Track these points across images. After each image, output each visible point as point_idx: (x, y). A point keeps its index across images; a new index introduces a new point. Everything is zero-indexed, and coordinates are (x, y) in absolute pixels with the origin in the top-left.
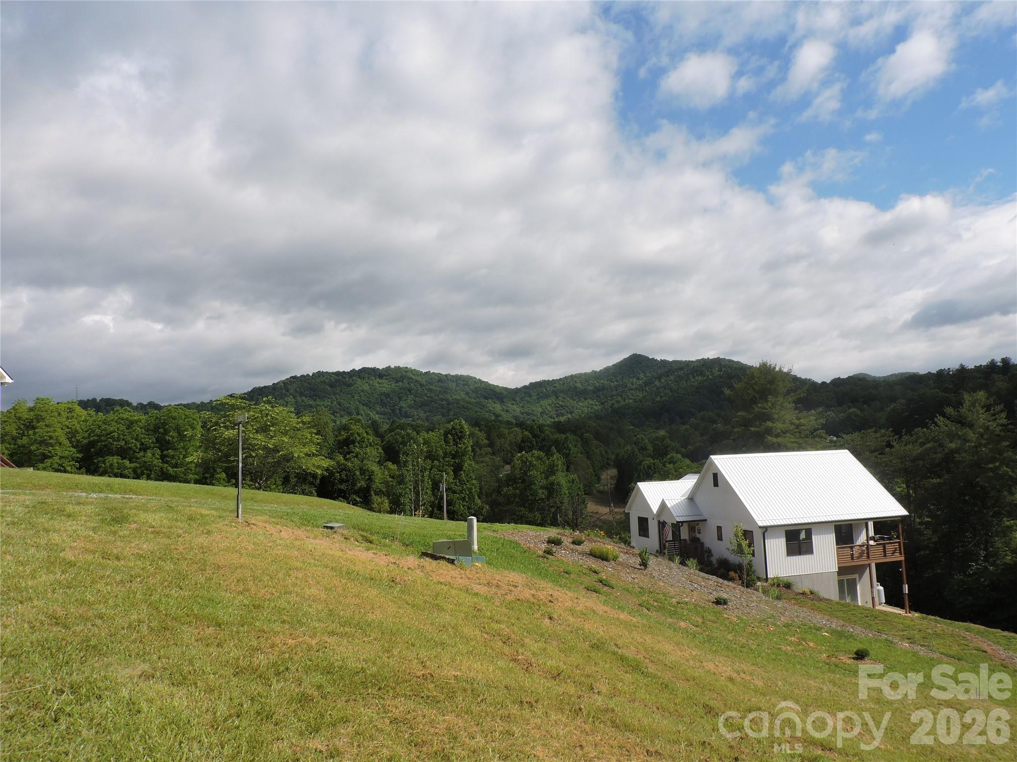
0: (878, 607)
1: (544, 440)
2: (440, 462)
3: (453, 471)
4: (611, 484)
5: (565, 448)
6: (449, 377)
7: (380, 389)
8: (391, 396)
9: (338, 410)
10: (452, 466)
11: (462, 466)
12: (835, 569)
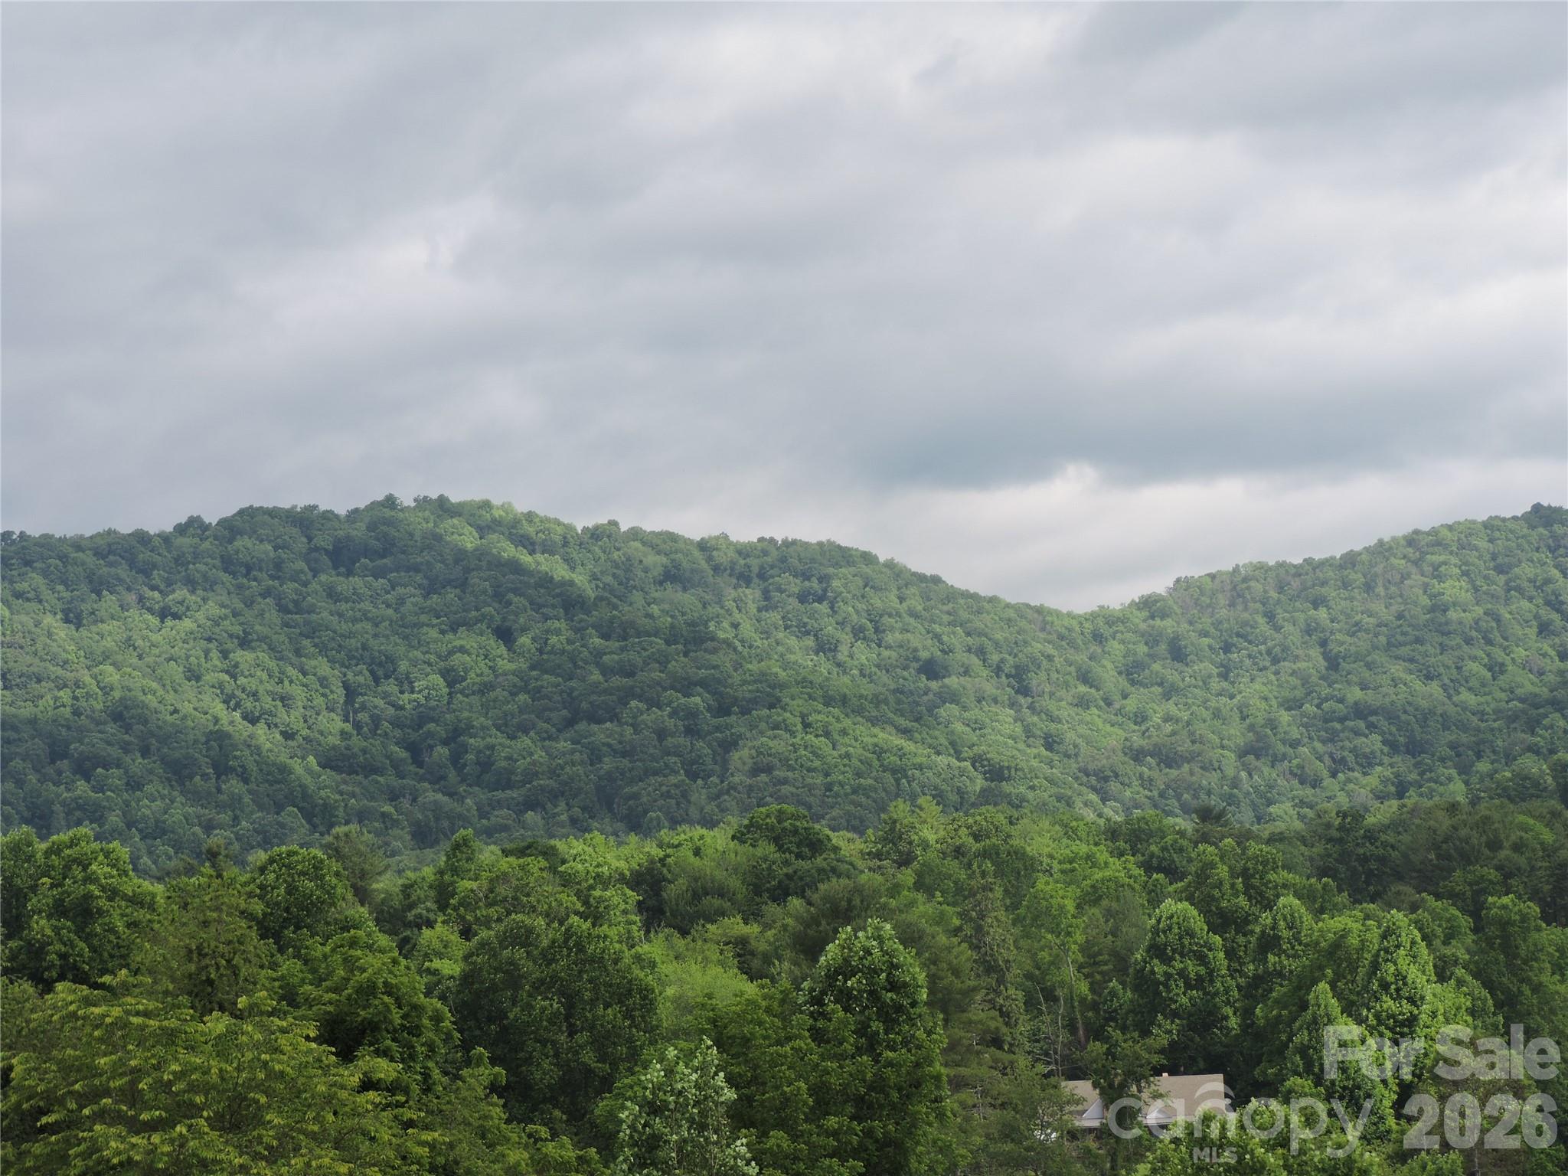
2: (795, 1137)
5: (1385, 986)
6: (720, 557)
7: (344, 627)
8: (403, 666)
9: (115, 752)
10: (856, 1153)
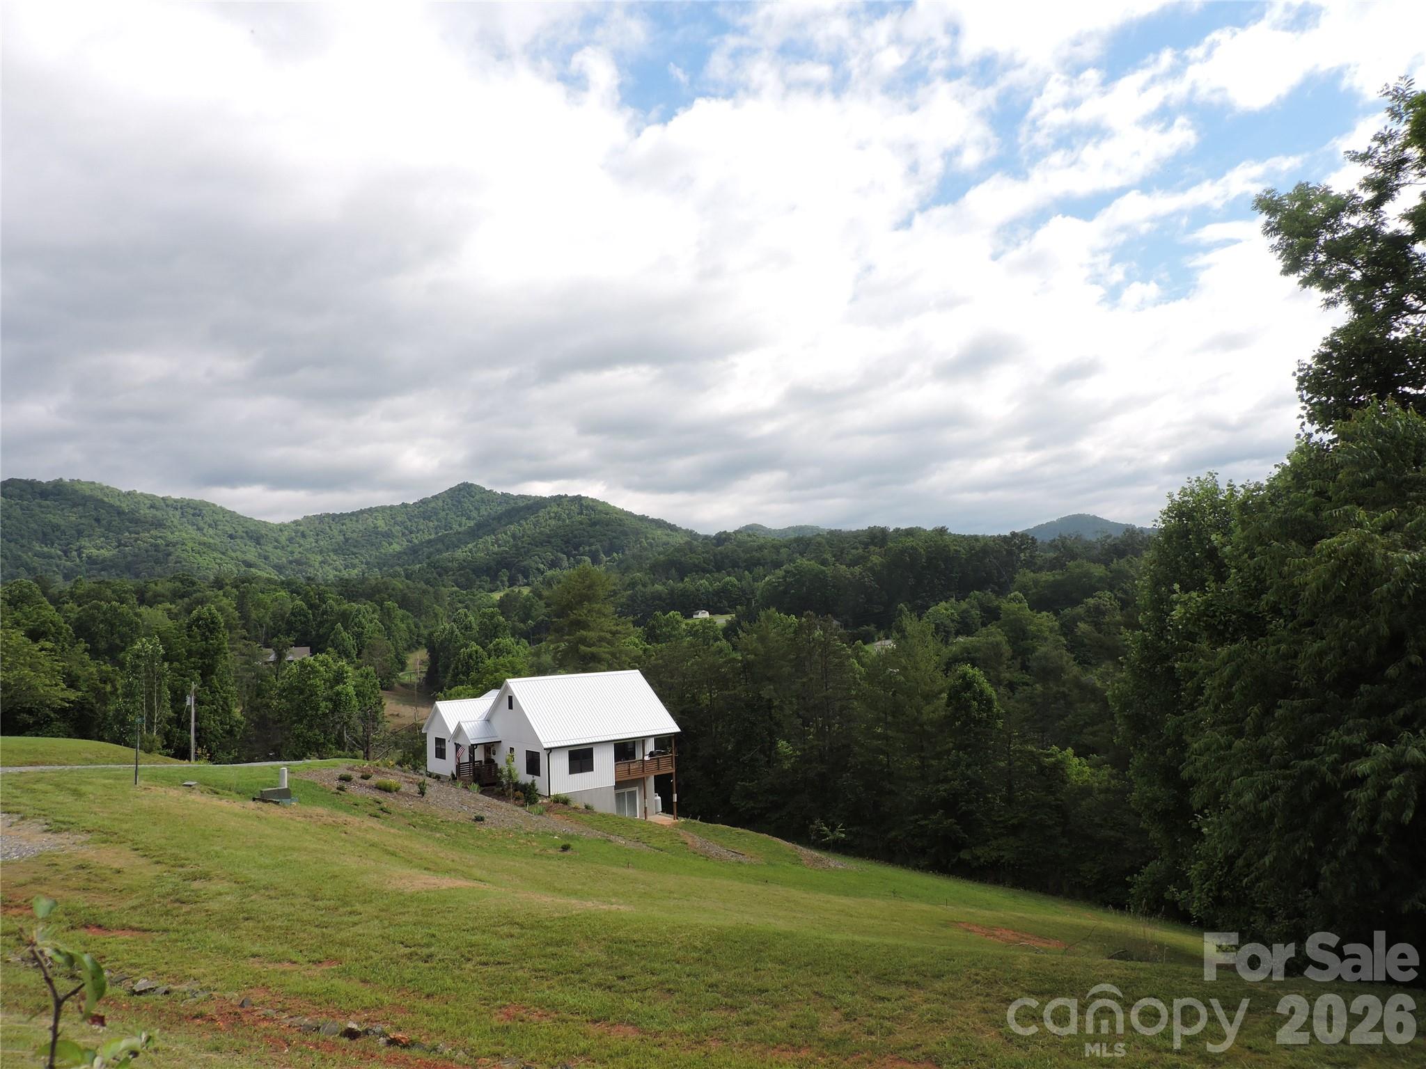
0: (651, 818)
1: (325, 613)
3: (201, 675)
4: (421, 672)
5: (355, 624)
10: (200, 668)
11: (214, 668)
12: (612, 782)
